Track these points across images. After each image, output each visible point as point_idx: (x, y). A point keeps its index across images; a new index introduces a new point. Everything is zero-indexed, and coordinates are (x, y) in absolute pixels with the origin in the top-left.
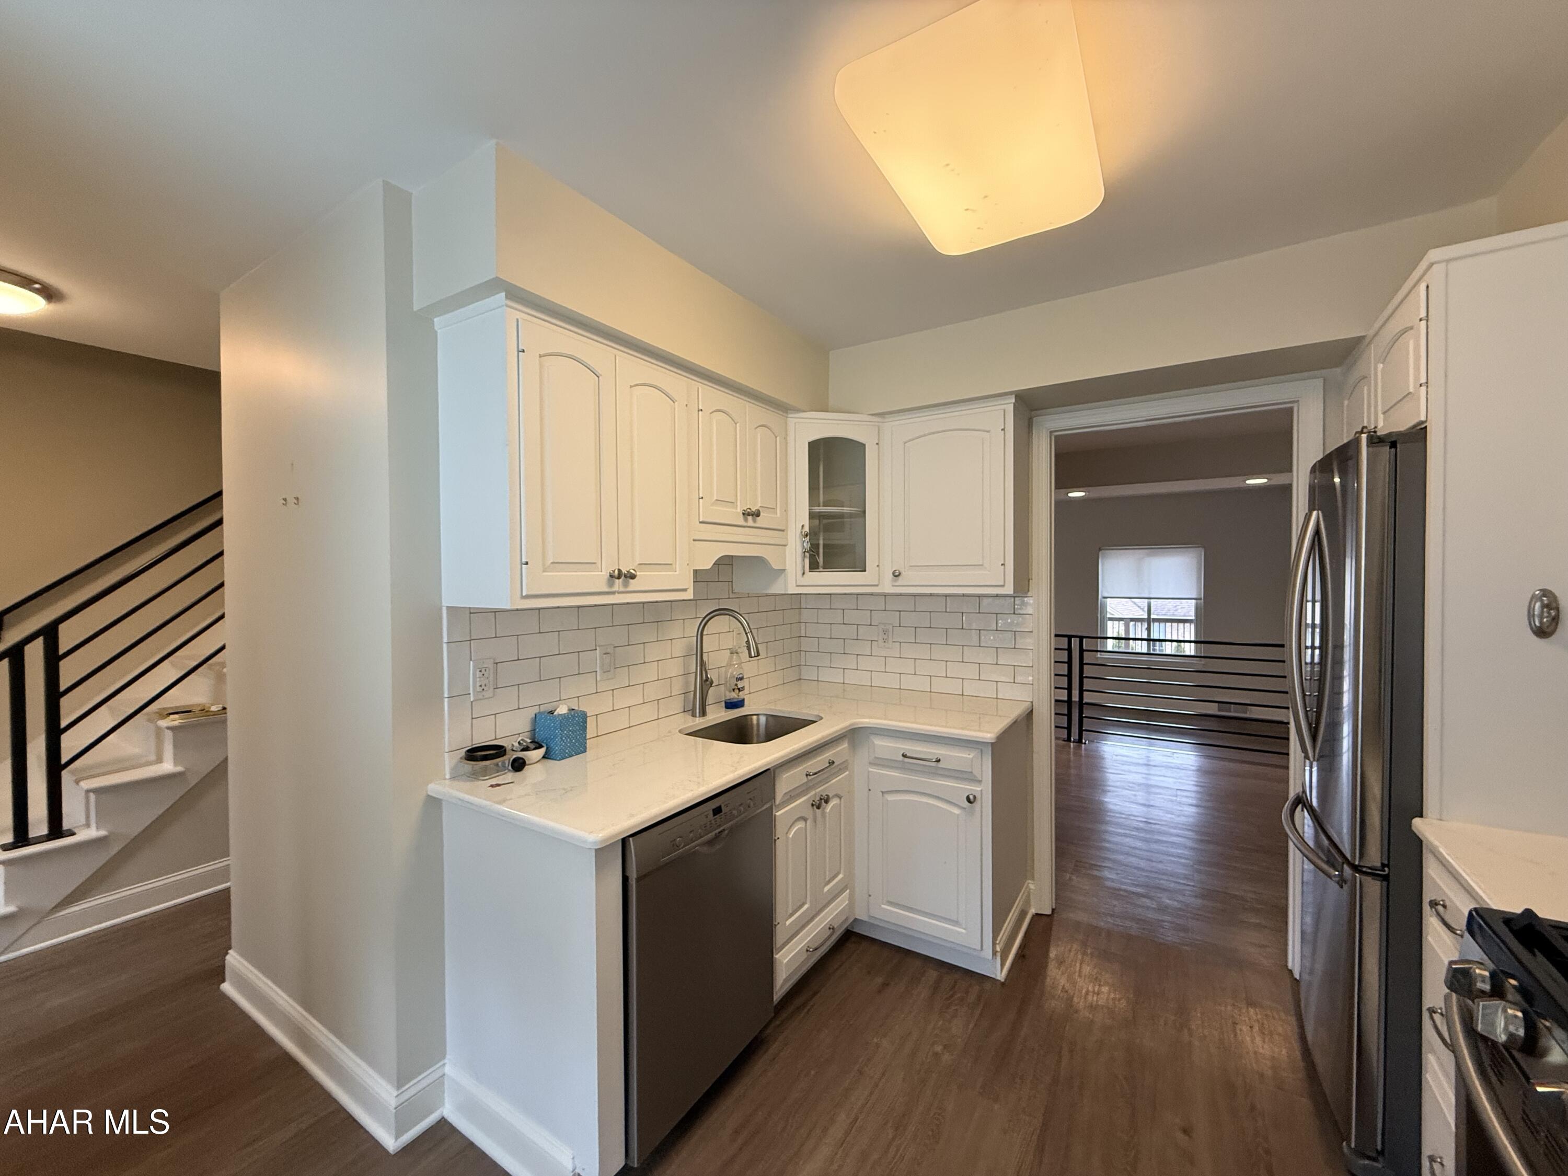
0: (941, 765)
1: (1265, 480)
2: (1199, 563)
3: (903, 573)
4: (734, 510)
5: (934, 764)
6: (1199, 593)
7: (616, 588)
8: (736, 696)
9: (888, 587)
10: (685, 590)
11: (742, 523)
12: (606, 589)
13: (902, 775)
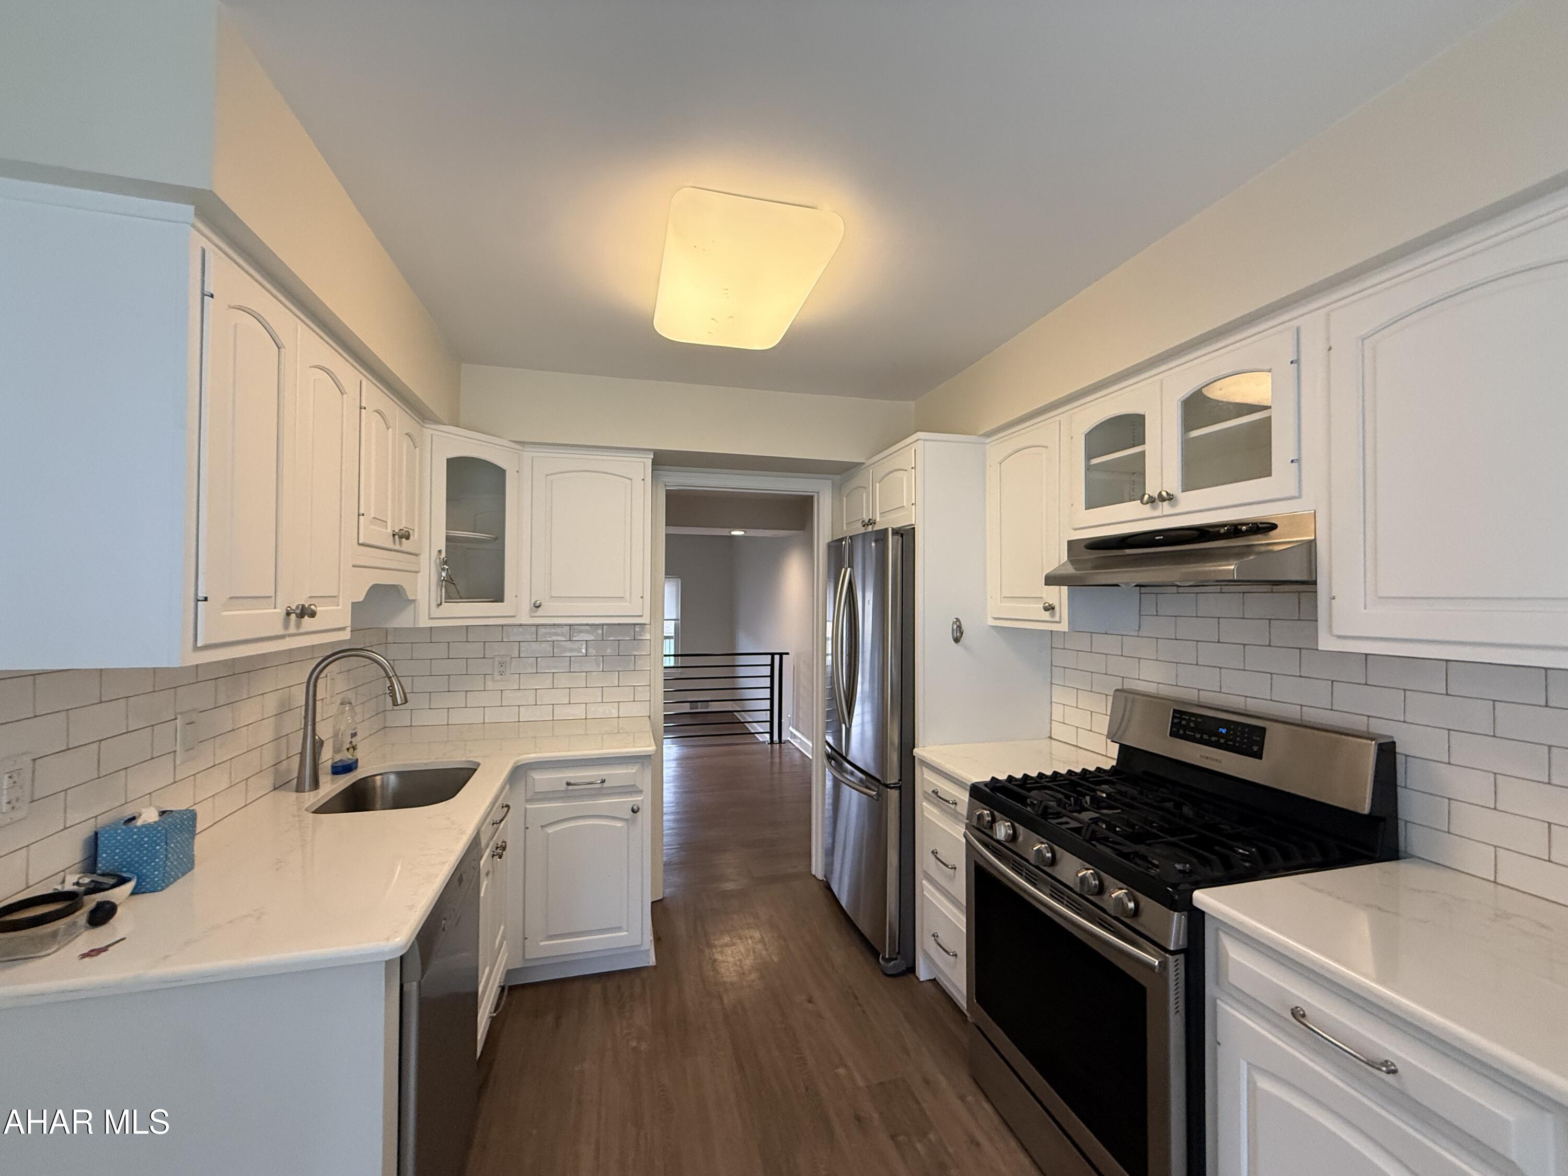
0: (605, 785)
1: (743, 533)
2: (677, 591)
3: (543, 604)
4: (385, 530)
5: (599, 786)
6: (677, 615)
7: (292, 630)
8: (351, 757)
9: (525, 619)
10: (343, 629)
11: (391, 546)
12: (281, 632)
13: (563, 804)
